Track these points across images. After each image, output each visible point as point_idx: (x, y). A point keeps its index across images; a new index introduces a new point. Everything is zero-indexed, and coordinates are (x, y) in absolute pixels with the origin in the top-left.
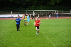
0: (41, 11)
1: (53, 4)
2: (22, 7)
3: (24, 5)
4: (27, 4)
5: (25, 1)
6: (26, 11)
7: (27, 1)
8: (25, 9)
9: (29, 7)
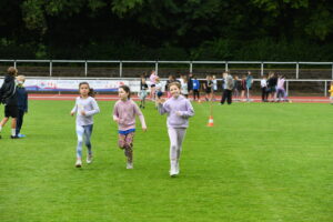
0: (262, 64)
1: (325, 32)
2: (176, 42)
3: (180, 32)
4: (198, 29)
5: (188, 17)
6: (191, 63)
7: (195, 17)
8: (189, 53)
9: (208, 45)
